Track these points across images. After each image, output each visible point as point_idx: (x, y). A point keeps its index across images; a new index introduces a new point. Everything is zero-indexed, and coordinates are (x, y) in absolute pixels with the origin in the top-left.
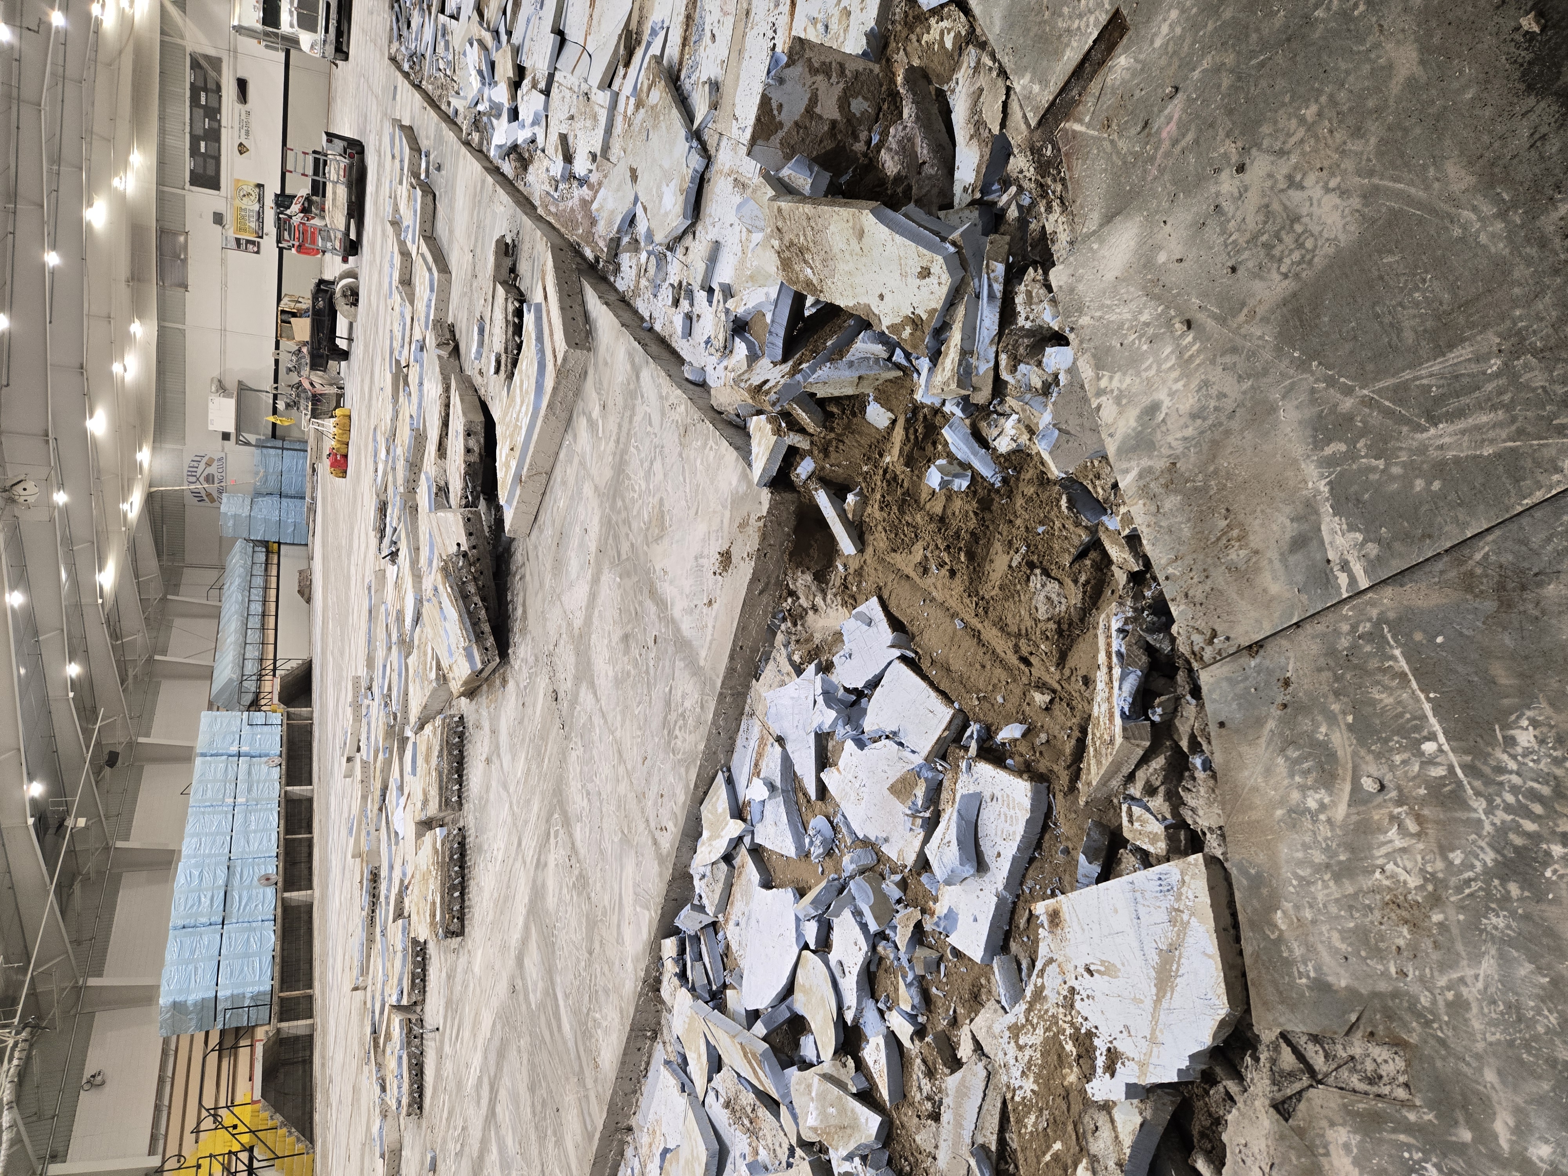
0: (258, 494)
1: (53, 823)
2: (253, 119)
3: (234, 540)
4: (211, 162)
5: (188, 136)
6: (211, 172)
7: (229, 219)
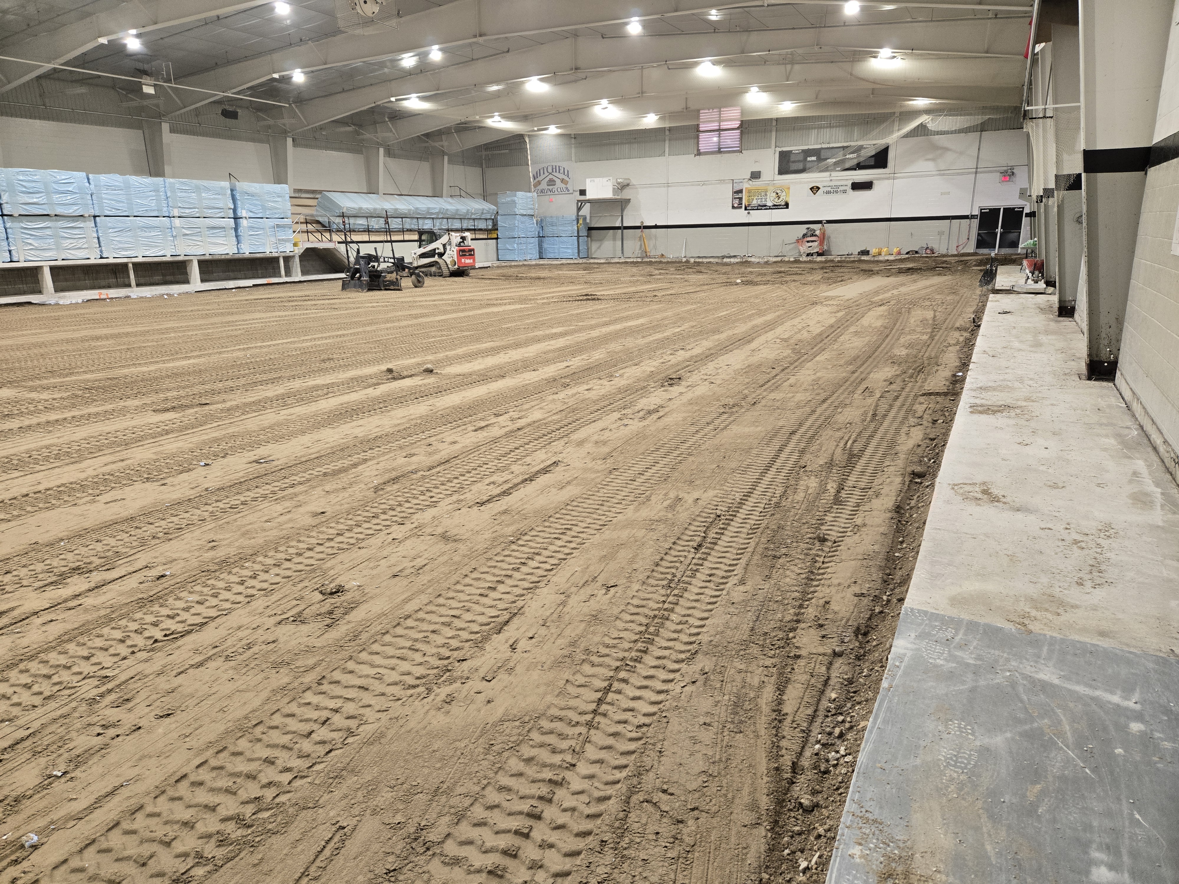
0: (540, 220)
2: (840, 196)
3: (496, 204)
4: (799, 166)
5: (819, 146)
7: (756, 183)
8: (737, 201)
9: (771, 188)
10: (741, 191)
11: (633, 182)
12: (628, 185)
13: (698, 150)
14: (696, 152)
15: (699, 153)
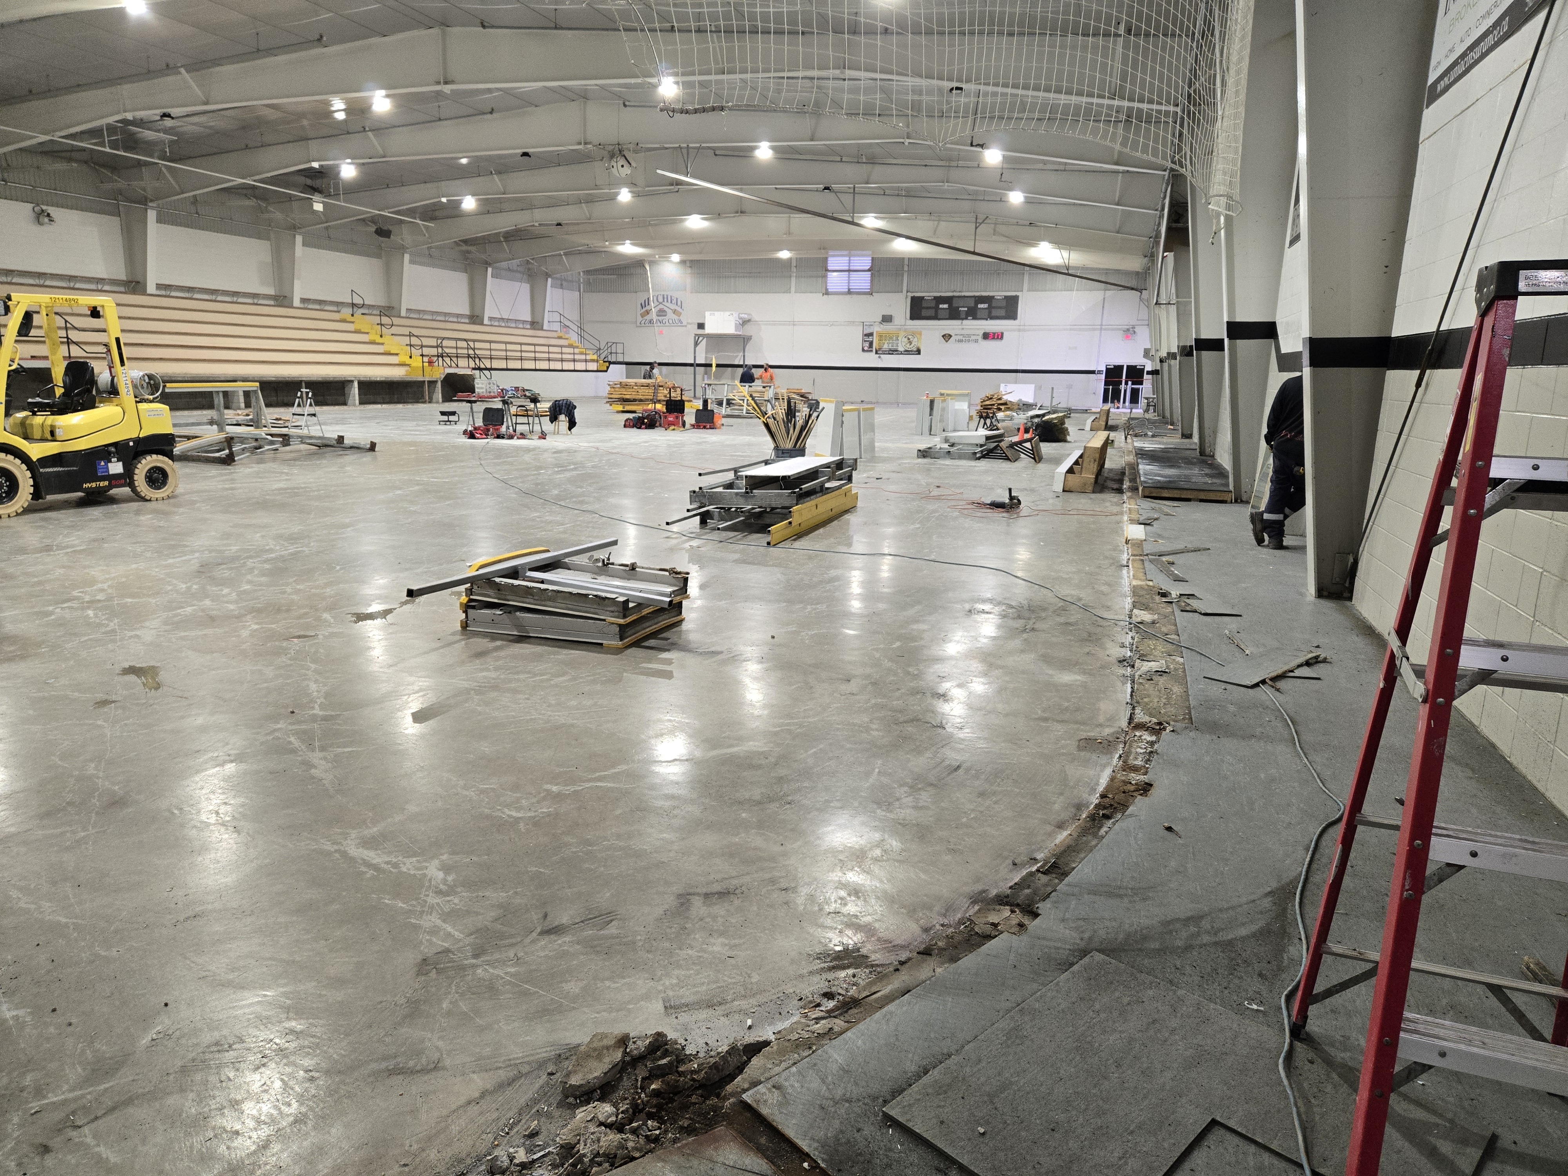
1: (317, 183)
2: (972, 345)
4: (931, 313)
5: (950, 294)
6: (924, 313)
7: (888, 327)
8: (867, 344)
9: (902, 334)
10: (871, 334)
11: (756, 317)
12: (749, 321)
13: (827, 289)
14: (824, 291)
15: (827, 293)
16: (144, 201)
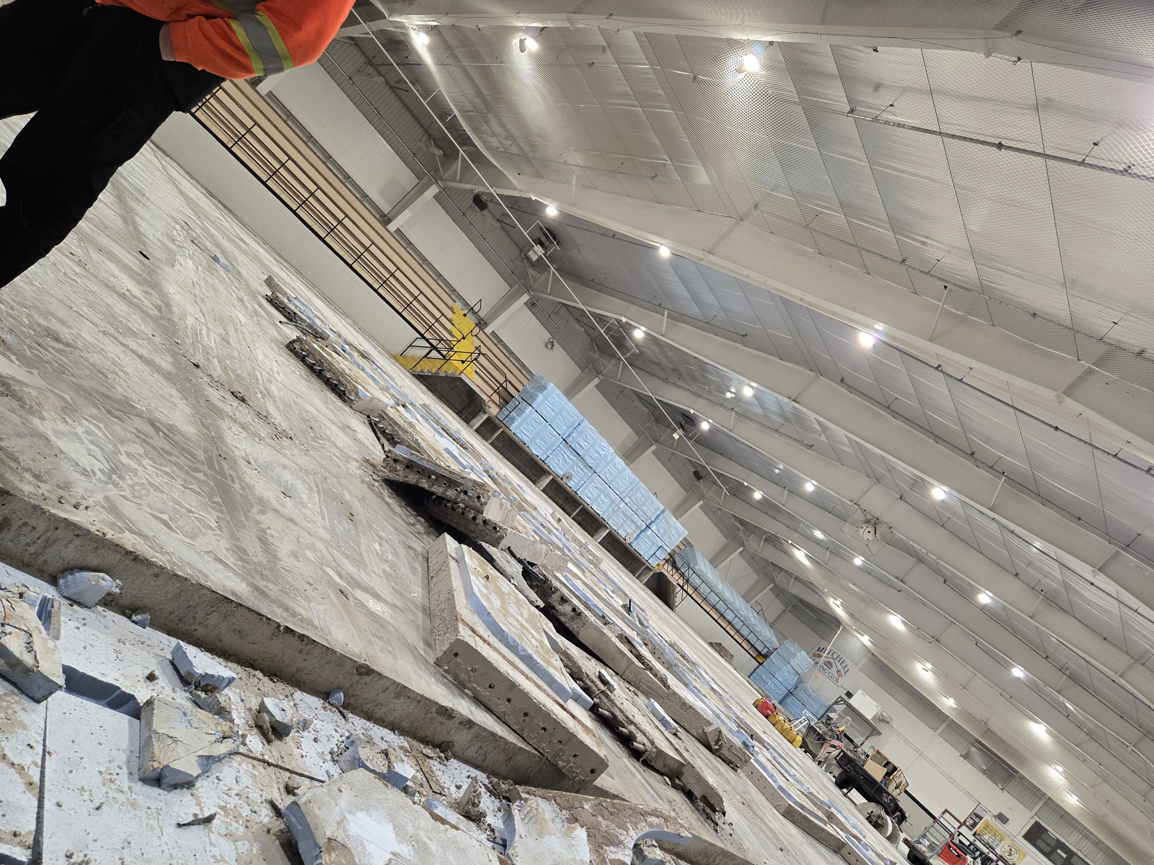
0: (800, 681)
3: (781, 643)
4: (1048, 849)
5: (1074, 850)
8: (971, 822)
9: (1008, 841)
10: (981, 818)
11: (894, 724)
12: (888, 723)
14: (963, 754)
16: (598, 373)
